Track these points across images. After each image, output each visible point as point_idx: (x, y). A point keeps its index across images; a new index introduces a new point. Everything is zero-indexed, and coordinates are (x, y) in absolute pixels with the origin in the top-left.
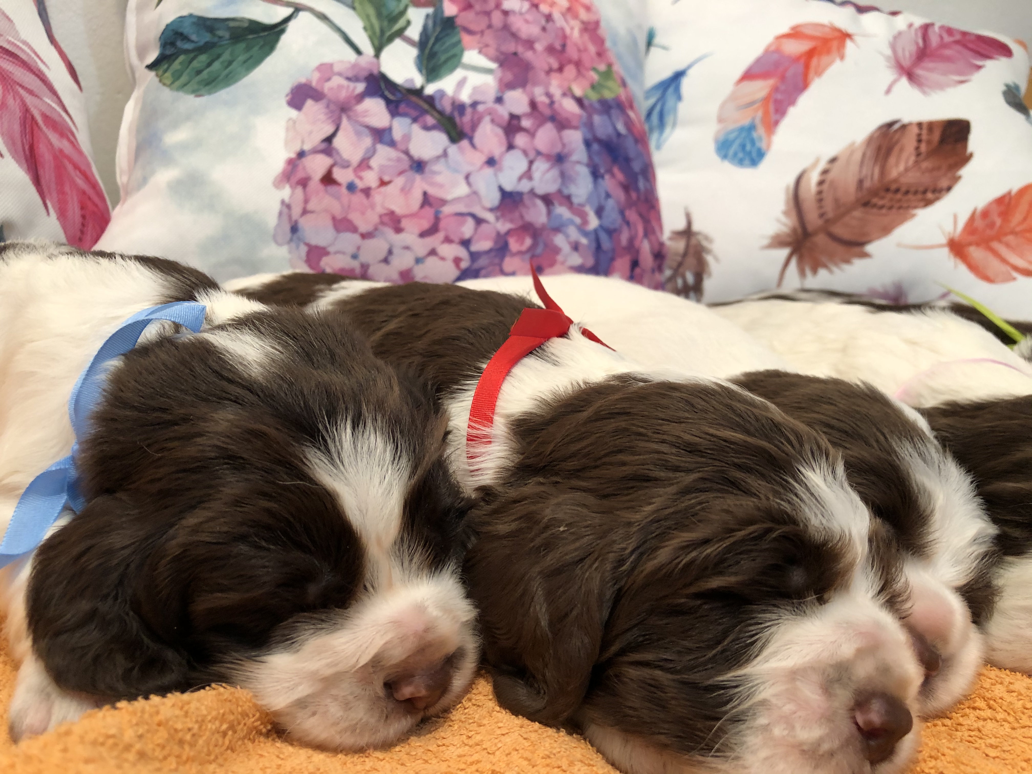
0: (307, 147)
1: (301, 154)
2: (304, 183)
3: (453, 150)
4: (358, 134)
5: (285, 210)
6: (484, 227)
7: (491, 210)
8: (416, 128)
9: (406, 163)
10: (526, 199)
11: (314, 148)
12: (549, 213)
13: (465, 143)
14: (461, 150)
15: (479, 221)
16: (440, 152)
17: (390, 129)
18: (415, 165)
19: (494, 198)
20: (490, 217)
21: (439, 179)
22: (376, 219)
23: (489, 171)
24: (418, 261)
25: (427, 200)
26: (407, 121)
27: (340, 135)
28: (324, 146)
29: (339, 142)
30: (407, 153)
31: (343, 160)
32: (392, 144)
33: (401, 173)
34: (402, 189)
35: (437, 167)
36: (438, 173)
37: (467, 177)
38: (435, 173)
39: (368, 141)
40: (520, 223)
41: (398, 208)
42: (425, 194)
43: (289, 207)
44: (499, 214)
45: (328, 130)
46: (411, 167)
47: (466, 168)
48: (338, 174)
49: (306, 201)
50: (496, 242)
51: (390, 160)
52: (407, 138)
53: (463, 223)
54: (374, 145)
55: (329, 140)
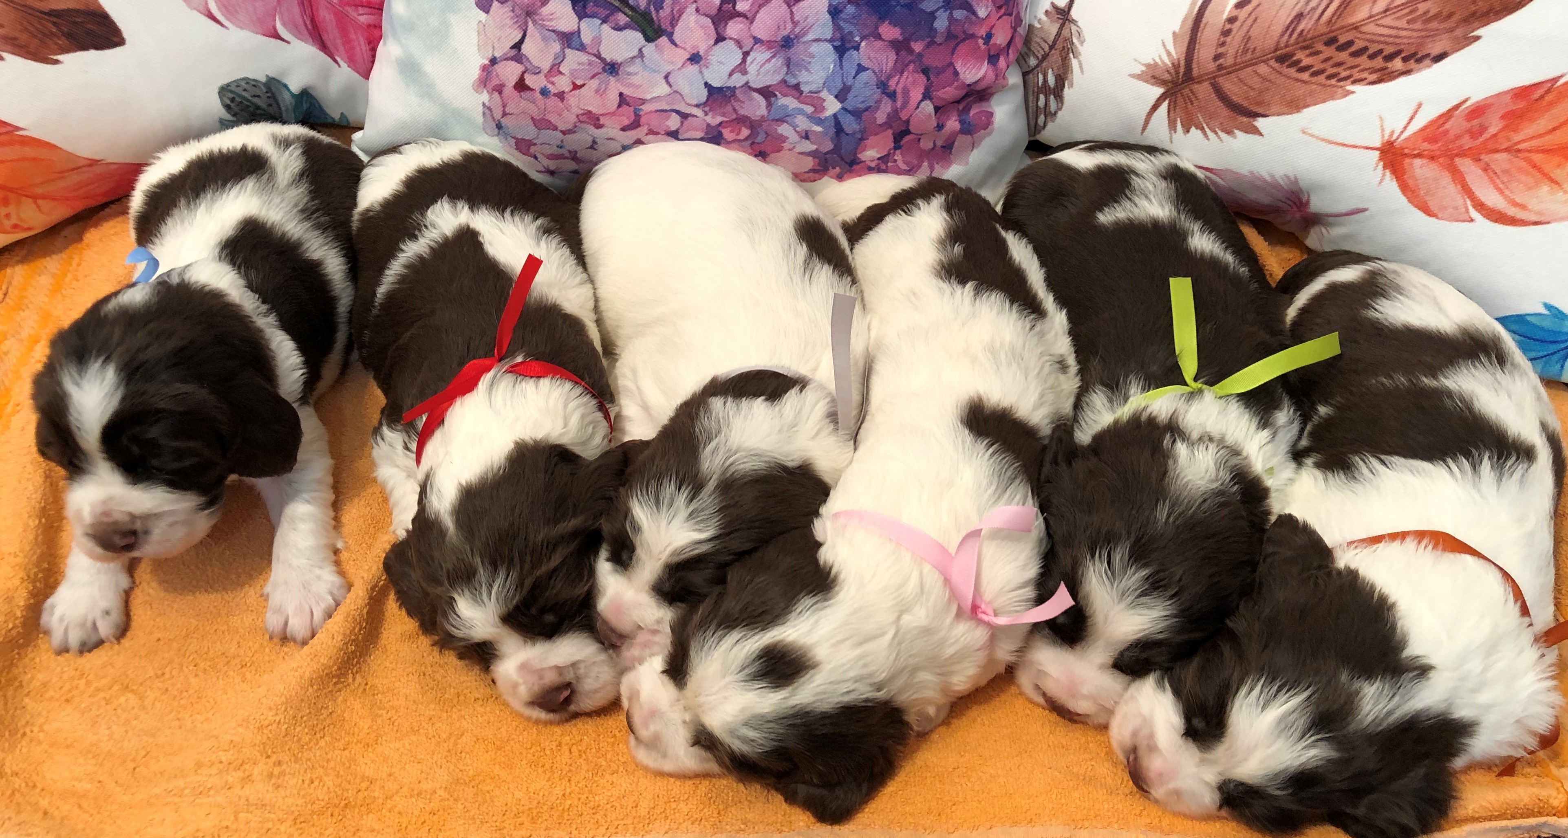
0: (497, 55)
1: (493, 61)
2: (499, 89)
3: (649, 49)
4: (545, 39)
5: (487, 111)
6: (692, 119)
7: (697, 106)
8: (606, 30)
9: (598, 66)
10: (739, 93)
11: (505, 54)
12: (769, 105)
13: (664, 40)
14: (659, 48)
15: (685, 116)
16: (635, 52)
17: (579, 31)
18: (608, 68)
19: (700, 94)
21: (635, 80)
22: (573, 119)
23: (693, 69)
25: (623, 100)
26: (596, 22)
27: (527, 40)
28: (514, 52)
29: (528, 49)
30: (598, 56)
31: (534, 66)
32: (582, 48)
33: (594, 76)
34: (597, 91)
35: (632, 68)
36: (634, 74)
37: (666, 77)
38: (629, 74)
39: (556, 47)
40: (734, 116)
41: (595, 108)
42: (621, 94)
43: (489, 109)
44: (707, 108)
45: (516, 35)
46: (604, 70)
47: (666, 68)
48: (529, 80)
49: (504, 106)
51: (581, 64)
52: (598, 40)
53: (668, 118)
54: (563, 50)
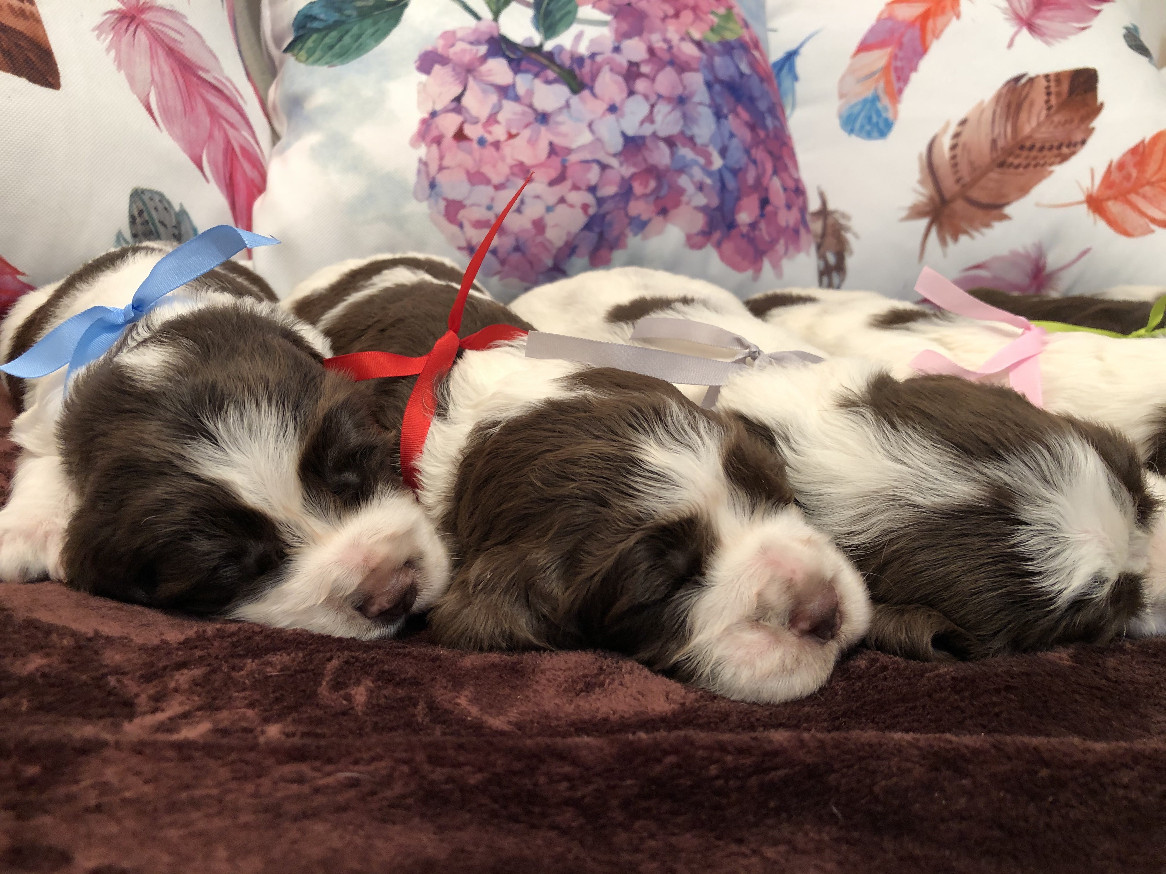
0: (438, 108)
1: (434, 114)
2: (438, 140)
3: (575, 100)
4: (484, 92)
5: (423, 168)
6: (608, 172)
7: (615, 155)
8: (538, 84)
9: (531, 117)
10: (649, 143)
11: (445, 108)
12: (673, 154)
13: (586, 93)
14: (583, 101)
15: (604, 167)
16: (562, 103)
17: (513, 86)
18: (539, 117)
19: (617, 144)
20: (614, 162)
21: (563, 129)
22: (507, 171)
23: (611, 118)
24: (549, 209)
25: (553, 149)
26: (530, 76)
27: (467, 93)
28: (453, 105)
29: (467, 101)
30: (531, 106)
31: (472, 117)
32: (517, 99)
33: (527, 126)
34: (529, 141)
35: (560, 118)
36: (562, 123)
37: (590, 125)
38: (558, 123)
39: (494, 98)
40: (644, 167)
41: (528, 159)
42: (551, 144)
43: (425, 164)
44: (622, 159)
45: (457, 90)
46: (536, 120)
47: (589, 117)
48: (469, 130)
49: (442, 158)
50: (621, 186)
51: (515, 114)
52: (530, 93)
53: (589, 170)
54: (500, 101)
55: (458, 99)
